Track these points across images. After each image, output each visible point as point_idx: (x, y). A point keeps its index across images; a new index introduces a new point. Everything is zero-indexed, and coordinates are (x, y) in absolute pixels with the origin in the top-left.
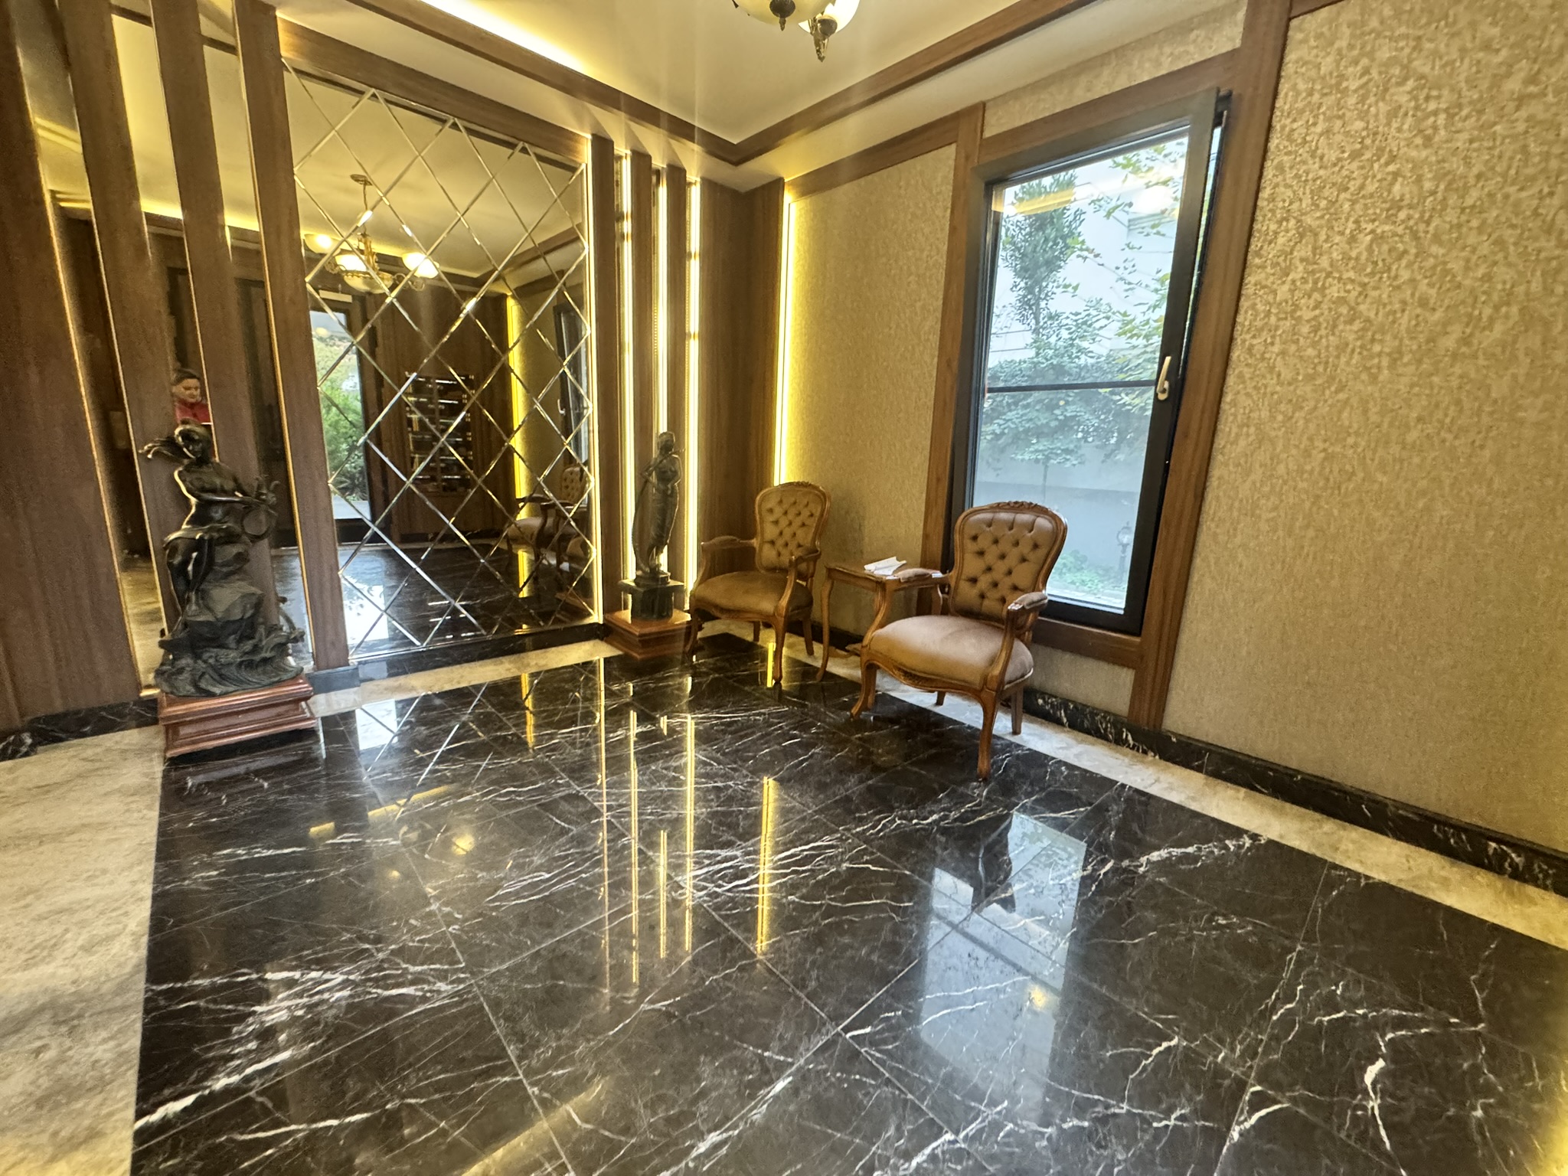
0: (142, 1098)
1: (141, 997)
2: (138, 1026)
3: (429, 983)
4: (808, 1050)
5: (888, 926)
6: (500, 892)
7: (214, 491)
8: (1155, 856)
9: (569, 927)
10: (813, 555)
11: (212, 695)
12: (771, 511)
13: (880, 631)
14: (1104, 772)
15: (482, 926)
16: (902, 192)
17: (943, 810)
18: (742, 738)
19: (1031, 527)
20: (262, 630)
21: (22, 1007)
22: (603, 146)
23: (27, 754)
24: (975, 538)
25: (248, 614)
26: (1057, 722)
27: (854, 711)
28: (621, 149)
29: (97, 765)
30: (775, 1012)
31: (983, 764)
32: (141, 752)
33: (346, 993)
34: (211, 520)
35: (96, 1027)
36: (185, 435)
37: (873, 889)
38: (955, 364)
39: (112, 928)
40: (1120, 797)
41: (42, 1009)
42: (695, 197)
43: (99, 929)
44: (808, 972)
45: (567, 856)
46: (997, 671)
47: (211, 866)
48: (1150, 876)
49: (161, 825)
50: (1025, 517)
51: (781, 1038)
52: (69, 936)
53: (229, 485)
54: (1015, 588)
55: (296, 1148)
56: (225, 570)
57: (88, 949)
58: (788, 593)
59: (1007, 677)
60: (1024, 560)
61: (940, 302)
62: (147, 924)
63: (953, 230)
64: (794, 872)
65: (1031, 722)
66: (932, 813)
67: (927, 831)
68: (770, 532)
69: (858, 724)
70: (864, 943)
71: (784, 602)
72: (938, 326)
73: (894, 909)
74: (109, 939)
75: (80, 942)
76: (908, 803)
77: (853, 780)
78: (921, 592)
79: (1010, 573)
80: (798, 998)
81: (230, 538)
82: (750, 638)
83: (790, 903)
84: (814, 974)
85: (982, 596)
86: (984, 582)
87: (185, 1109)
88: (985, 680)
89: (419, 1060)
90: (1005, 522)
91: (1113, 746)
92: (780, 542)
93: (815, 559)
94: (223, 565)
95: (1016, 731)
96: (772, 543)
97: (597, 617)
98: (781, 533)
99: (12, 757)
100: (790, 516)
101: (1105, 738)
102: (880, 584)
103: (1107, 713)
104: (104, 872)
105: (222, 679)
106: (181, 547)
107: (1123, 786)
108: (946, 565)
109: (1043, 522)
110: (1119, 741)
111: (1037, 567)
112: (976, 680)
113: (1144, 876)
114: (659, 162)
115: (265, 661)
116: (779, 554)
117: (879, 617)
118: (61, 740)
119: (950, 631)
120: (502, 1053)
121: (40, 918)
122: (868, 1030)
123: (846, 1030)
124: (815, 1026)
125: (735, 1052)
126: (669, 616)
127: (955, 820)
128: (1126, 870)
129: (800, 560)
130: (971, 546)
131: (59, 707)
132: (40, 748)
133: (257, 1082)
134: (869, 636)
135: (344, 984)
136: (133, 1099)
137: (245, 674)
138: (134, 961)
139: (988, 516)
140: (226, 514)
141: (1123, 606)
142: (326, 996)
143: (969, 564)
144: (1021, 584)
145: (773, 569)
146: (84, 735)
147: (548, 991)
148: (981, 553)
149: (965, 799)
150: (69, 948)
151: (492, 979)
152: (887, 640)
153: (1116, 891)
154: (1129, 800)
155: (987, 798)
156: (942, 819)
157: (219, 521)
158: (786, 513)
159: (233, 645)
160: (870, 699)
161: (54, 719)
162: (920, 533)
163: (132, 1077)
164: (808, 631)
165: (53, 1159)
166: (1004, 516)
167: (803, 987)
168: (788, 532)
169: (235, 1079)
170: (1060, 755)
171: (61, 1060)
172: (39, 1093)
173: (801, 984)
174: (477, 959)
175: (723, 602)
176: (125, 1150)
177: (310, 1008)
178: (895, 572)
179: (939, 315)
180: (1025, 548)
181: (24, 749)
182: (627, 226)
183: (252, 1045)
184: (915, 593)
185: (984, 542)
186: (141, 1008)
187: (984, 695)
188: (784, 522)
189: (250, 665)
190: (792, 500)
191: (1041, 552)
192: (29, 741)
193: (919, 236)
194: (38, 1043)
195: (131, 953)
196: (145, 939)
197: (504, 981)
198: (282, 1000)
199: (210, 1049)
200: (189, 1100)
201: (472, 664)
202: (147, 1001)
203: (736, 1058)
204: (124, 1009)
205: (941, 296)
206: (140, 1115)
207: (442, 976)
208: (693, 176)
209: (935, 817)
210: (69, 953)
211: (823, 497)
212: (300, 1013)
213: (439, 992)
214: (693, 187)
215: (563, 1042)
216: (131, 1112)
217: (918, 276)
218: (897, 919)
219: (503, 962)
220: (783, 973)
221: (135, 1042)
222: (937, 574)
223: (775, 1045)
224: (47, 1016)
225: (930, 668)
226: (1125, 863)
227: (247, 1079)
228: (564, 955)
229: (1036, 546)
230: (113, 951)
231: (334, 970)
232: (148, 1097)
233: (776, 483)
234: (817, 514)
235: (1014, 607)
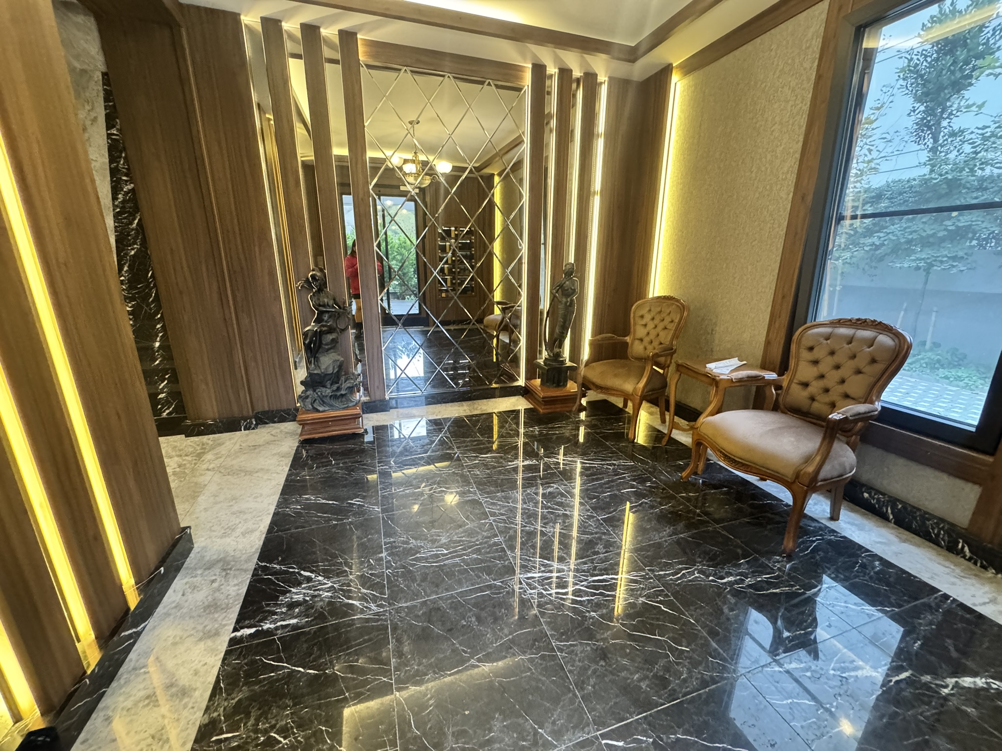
0: (238, 621)
1: (254, 567)
2: (248, 581)
3: (367, 602)
4: (570, 740)
5: (662, 662)
6: (418, 555)
7: (324, 306)
8: (967, 681)
9: (447, 590)
10: (670, 351)
11: (318, 411)
12: (642, 317)
13: (710, 418)
14: (925, 577)
15: (403, 575)
17: (741, 574)
18: (593, 480)
19: (871, 343)
20: (343, 378)
21: (215, 557)
22: (539, 70)
23: (253, 429)
24: (811, 349)
25: (335, 371)
26: (883, 517)
27: (684, 474)
28: (552, 70)
29: (276, 438)
30: (556, 700)
31: (789, 544)
32: (292, 434)
33: (329, 594)
34: (322, 320)
35: (235, 576)
36: (313, 277)
37: (659, 626)
38: (810, 198)
39: (255, 526)
40: (939, 607)
41: (218, 561)
42: (604, 92)
43: (250, 525)
44: (588, 678)
45: (459, 541)
46: (811, 469)
47: (297, 502)
48: (954, 702)
49: (288, 476)
50: (867, 334)
51: (554, 723)
52: (240, 525)
53: (331, 302)
54: (847, 396)
55: (283, 679)
56: (327, 347)
57: (243, 534)
58: (644, 380)
59: (822, 475)
60: (859, 372)
61: (800, 144)
62: (267, 528)
63: (819, 77)
64: (601, 594)
65: (852, 511)
66: (729, 574)
67: (720, 589)
68: (641, 332)
69: (686, 485)
70: (639, 669)
71: (641, 385)
72: (796, 166)
73: (671, 649)
74: (252, 531)
75: (242, 530)
76: (711, 559)
77: (668, 530)
78: (758, 387)
79: (843, 381)
80: (576, 696)
81: (331, 330)
82: (621, 405)
83: (593, 618)
84: (592, 681)
85: (813, 399)
86: (815, 387)
87: (250, 634)
88: (797, 475)
89: (348, 649)
90: (842, 337)
91: (946, 553)
92: (647, 340)
93: (672, 355)
94: (327, 344)
95: (834, 517)
96: (641, 340)
97: (521, 382)
98: (648, 333)
99: (249, 429)
100: (656, 321)
101: (938, 544)
102: (714, 381)
103: (942, 520)
104: (261, 495)
105: (323, 403)
106: (310, 334)
107: (946, 597)
108: (783, 368)
109: (885, 340)
110: (952, 548)
111: (872, 380)
112: (789, 473)
113: (946, 698)
114: (577, 73)
115: (342, 395)
116: (645, 349)
117: (710, 409)
118: (267, 423)
119: (780, 425)
120: (388, 663)
121: (233, 513)
122: (621, 744)
123: (603, 736)
124: (581, 725)
125: (521, 721)
127: (750, 586)
128: (926, 686)
129: (656, 355)
130: (805, 355)
131: (267, 409)
132: (259, 426)
133: (279, 632)
134: (702, 419)
135: (332, 588)
136: (235, 621)
137: (333, 402)
138: (257, 546)
139: (828, 330)
140: (330, 317)
141: (976, 423)
142: (321, 593)
143: (804, 371)
145: (639, 359)
146: (274, 422)
147: (424, 629)
148: (816, 362)
149: (764, 569)
150: (238, 531)
151: (398, 611)
152: (714, 426)
153: (907, 704)
154: (948, 612)
155: (789, 574)
156: (736, 582)
157: (326, 322)
158: (653, 319)
159: (329, 387)
160: (701, 466)
161: (264, 413)
162: (762, 338)
163: (237, 609)
164: (660, 402)
165: (201, 639)
166: (843, 331)
167: (582, 689)
168: (653, 333)
169: (272, 626)
170: (877, 550)
171: (218, 589)
172: (206, 603)
173: (580, 685)
174: (393, 598)
175: (598, 380)
176: (223, 646)
177: (314, 596)
178: (732, 371)
179: (798, 156)
180: (861, 362)
181: (253, 426)
182: (554, 123)
183: (284, 610)
184: (754, 389)
185: (817, 354)
186: (251, 573)
187: (794, 487)
188: (651, 325)
189: (335, 397)
190: (659, 309)
191: (879, 367)
192: (254, 423)
193: (786, 89)
194: (214, 578)
195: (257, 542)
196: (264, 536)
197: (403, 614)
198: (304, 588)
199: (268, 605)
200: (253, 630)
202: (255, 569)
203: (520, 725)
204: (246, 571)
205: (801, 139)
206: (235, 630)
207: (374, 599)
208: (602, 78)
209: (731, 579)
210: (237, 534)
211: (682, 308)
212: (308, 599)
213: (370, 609)
214: (603, 85)
215: (421, 668)
216: (231, 630)
217: (781, 123)
218: (672, 658)
219: (406, 602)
220: (570, 672)
221: (244, 590)
222: (771, 376)
223: (548, 726)
224: (221, 564)
225: (747, 456)
226: (927, 678)
227: (277, 628)
228: (439, 609)
229: (873, 361)
230: (252, 539)
231: (328, 578)
232: (240, 622)
233: (651, 296)
234: (677, 321)
235: (835, 416)
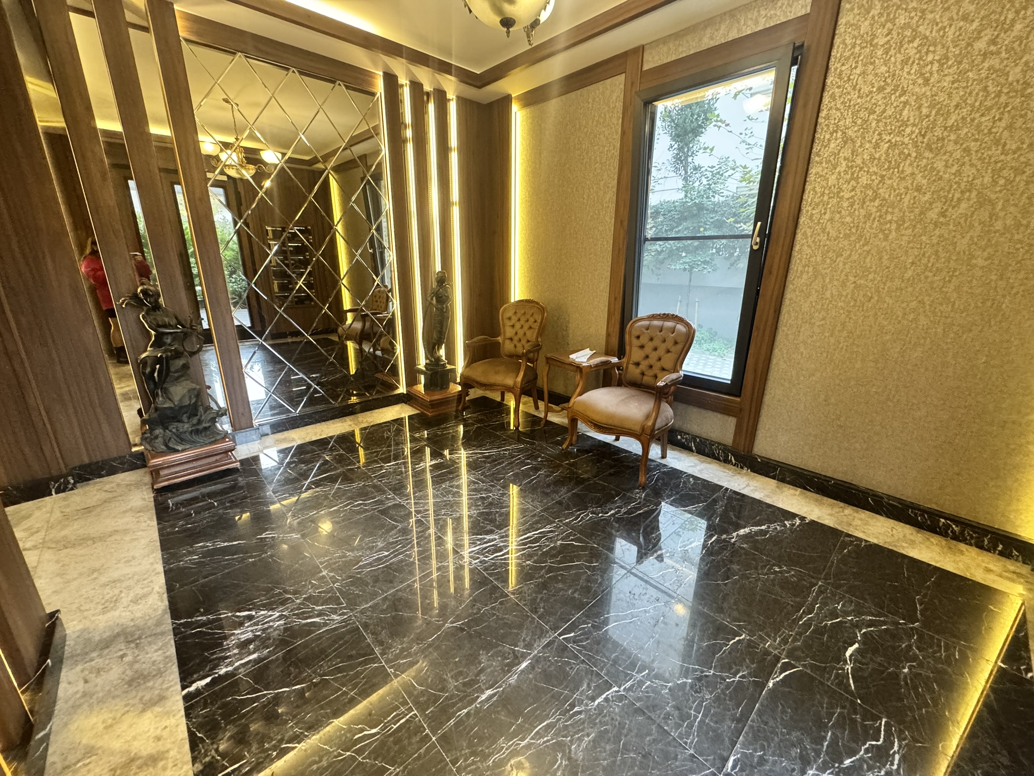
0: (182, 679)
1: (171, 627)
2: (173, 642)
3: (327, 615)
4: (539, 646)
5: (584, 577)
6: (361, 564)
7: (165, 326)
8: (742, 532)
9: (402, 582)
10: (537, 348)
11: (177, 451)
12: (510, 319)
13: (580, 398)
14: (716, 481)
15: (352, 584)
16: (590, 105)
17: (618, 507)
18: (496, 465)
19: (673, 330)
20: (201, 409)
21: (108, 634)
22: (391, 80)
23: (72, 489)
24: (638, 337)
25: (193, 401)
26: (690, 449)
27: (564, 446)
28: (403, 80)
29: (115, 494)
30: (520, 627)
31: (642, 479)
32: (137, 485)
33: (282, 622)
34: (164, 344)
35: (150, 643)
36: (144, 292)
37: (575, 556)
38: (626, 223)
39: (145, 590)
40: (724, 496)
41: (118, 635)
42: (453, 108)
43: (139, 591)
44: (538, 604)
45: (397, 542)
46: (650, 423)
47: (193, 553)
48: (738, 544)
49: (160, 530)
50: (669, 324)
51: (524, 640)
52: (123, 595)
53: (173, 322)
54: (663, 369)
55: (269, 703)
56: (176, 375)
57: (135, 601)
58: (521, 374)
59: (657, 427)
60: (668, 351)
61: (616, 182)
62: (165, 587)
63: (623, 133)
64: (529, 547)
65: (673, 450)
66: (611, 509)
67: (607, 522)
68: (509, 332)
69: (567, 455)
70: (570, 587)
71: (519, 379)
72: (615, 198)
73: (588, 568)
74: (145, 596)
75: (130, 599)
76: (597, 503)
77: (564, 490)
78: (605, 370)
79: (660, 359)
80: (534, 619)
81: (178, 355)
82: (499, 399)
83: (529, 565)
84: (542, 605)
85: (643, 374)
86: (644, 366)
87: (207, 685)
88: (643, 429)
89: (327, 656)
90: (656, 327)
91: (723, 464)
92: (516, 338)
93: (538, 351)
94: (176, 372)
95: (664, 456)
96: (511, 339)
97: (402, 389)
98: (516, 333)
99: (64, 491)
100: (522, 322)
101: (719, 460)
102: (578, 368)
103: (719, 444)
104: (134, 558)
105: (182, 441)
106: (149, 362)
107: (727, 489)
108: (621, 353)
109: (680, 328)
110: (726, 461)
111: (677, 356)
112: (637, 428)
113: (734, 544)
114: (427, 88)
115: (206, 429)
116: (515, 346)
117: (578, 390)
118: (89, 480)
119: (623, 398)
120: (372, 652)
121: (105, 585)
122: (572, 634)
123: (560, 635)
124: (543, 633)
125: (500, 648)
126: (448, 387)
127: (625, 513)
128: (725, 540)
129: (529, 352)
130: (636, 342)
131: (86, 461)
132: (78, 485)
133: (242, 670)
134: (572, 401)
135: (281, 617)
136: (179, 680)
137: (195, 438)
138: (163, 607)
139: (646, 323)
140: (174, 340)
141: (730, 378)
142: (271, 624)
143: (636, 354)
144: (666, 367)
145: (511, 356)
146: (101, 476)
147: (394, 618)
148: (642, 347)
149: (631, 500)
150: (125, 601)
151: (362, 612)
152: (584, 403)
153: (718, 553)
154: (730, 498)
155: (644, 499)
156: (616, 513)
157: (170, 345)
158: (519, 320)
159: (185, 420)
160: (574, 438)
161: (82, 467)
162: (604, 332)
163: (175, 669)
164: (535, 393)
165: (144, 711)
166: (656, 323)
167: (536, 612)
168: (521, 332)
169: (230, 668)
170: (690, 471)
171: (135, 661)
172: (127, 678)
173: (535, 611)
174: (352, 604)
175: (482, 379)
176: (180, 705)
177: (264, 630)
178: (589, 359)
179: (615, 190)
180: (669, 344)
181: (70, 486)
182: (409, 133)
183: (236, 651)
184: (602, 371)
185: (644, 340)
186: (172, 633)
187: (642, 438)
188: (518, 326)
189: (197, 432)
190: (523, 312)
191: (679, 347)
192: (72, 481)
193: (602, 136)
194: (121, 653)
195: (160, 604)
196: (165, 596)
197: (369, 613)
198: (248, 627)
199: (213, 654)
200: (208, 680)
201: (328, 423)
202: (174, 629)
203: (500, 651)
204: (163, 633)
205: (616, 177)
206: (183, 688)
207: (334, 611)
208: (451, 95)
209: (613, 512)
210: (125, 604)
211: (542, 310)
212: (259, 633)
213: (333, 620)
214: (451, 102)
215: (404, 646)
216: (179, 687)
217: (601, 163)
218: (589, 573)
219: (367, 603)
220: (525, 605)
221: (173, 650)
222: (615, 360)
223: (521, 644)
224: (122, 638)
225: (610, 422)
226: (724, 536)
227: (237, 669)
228: (401, 598)
229: (676, 343)
230: (149, 603)
231: (273, 609)
232: (186, 679)
233: (512, 301)
234: (539, 321)
235: (661, 384)
